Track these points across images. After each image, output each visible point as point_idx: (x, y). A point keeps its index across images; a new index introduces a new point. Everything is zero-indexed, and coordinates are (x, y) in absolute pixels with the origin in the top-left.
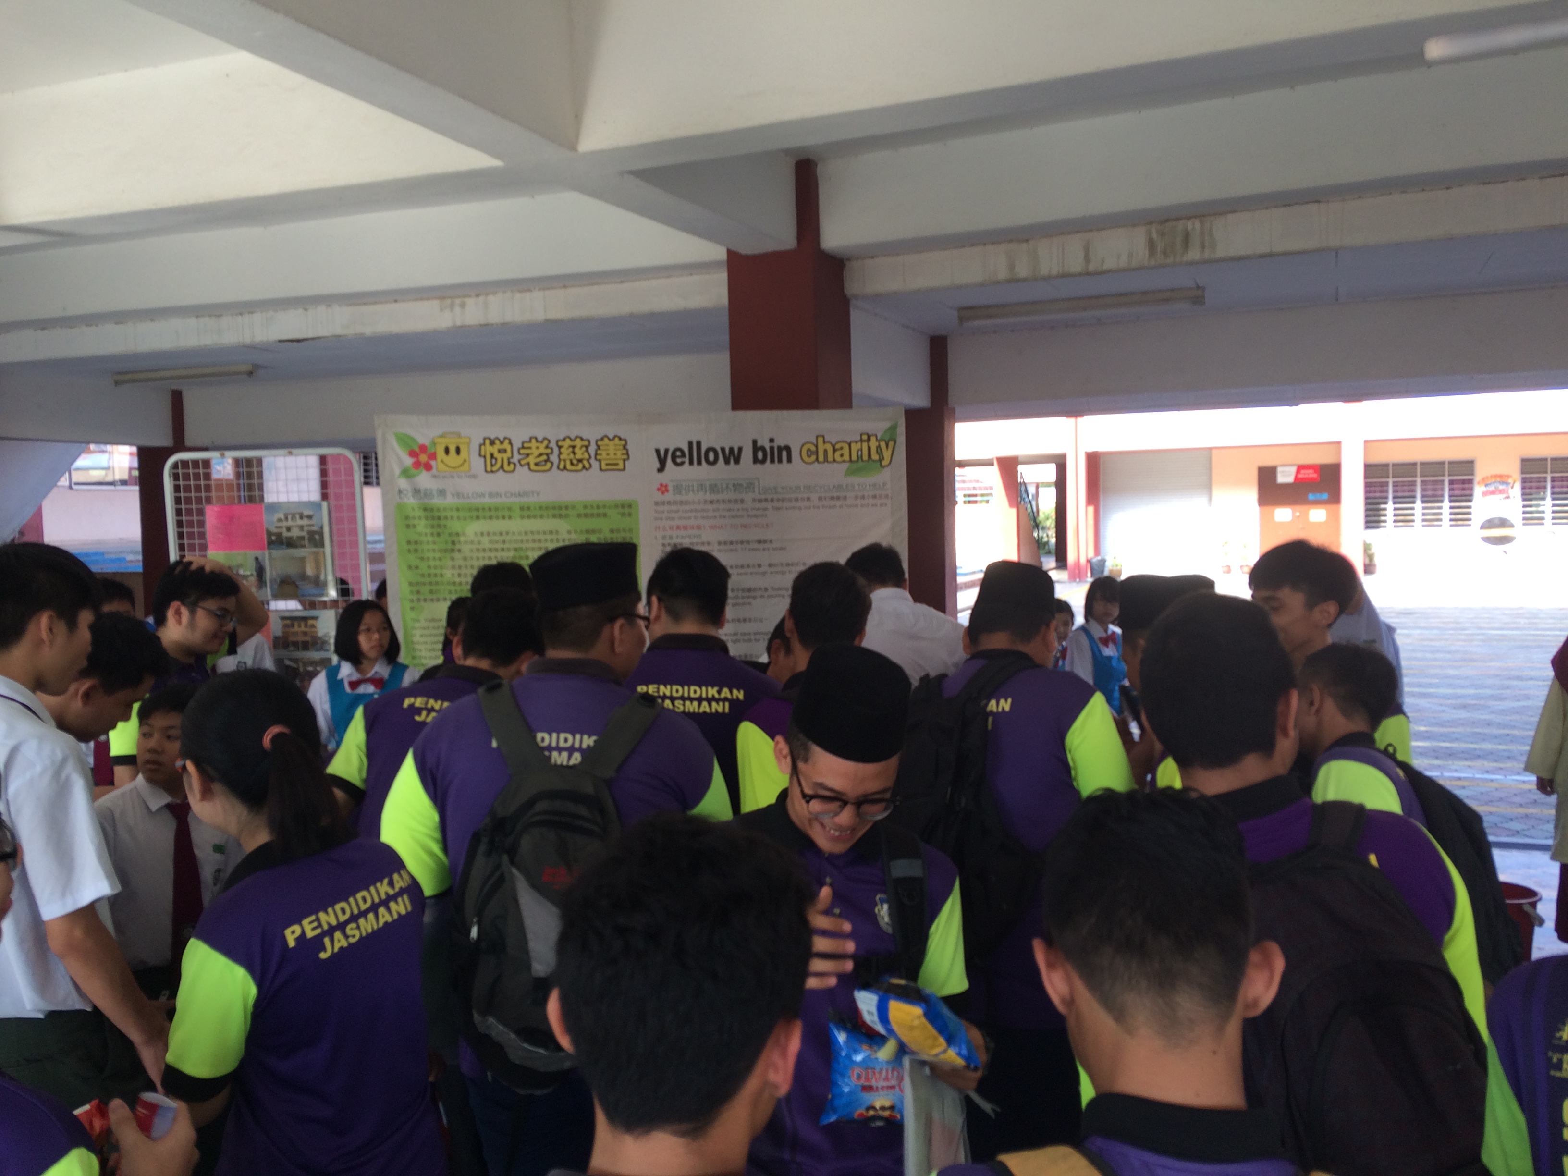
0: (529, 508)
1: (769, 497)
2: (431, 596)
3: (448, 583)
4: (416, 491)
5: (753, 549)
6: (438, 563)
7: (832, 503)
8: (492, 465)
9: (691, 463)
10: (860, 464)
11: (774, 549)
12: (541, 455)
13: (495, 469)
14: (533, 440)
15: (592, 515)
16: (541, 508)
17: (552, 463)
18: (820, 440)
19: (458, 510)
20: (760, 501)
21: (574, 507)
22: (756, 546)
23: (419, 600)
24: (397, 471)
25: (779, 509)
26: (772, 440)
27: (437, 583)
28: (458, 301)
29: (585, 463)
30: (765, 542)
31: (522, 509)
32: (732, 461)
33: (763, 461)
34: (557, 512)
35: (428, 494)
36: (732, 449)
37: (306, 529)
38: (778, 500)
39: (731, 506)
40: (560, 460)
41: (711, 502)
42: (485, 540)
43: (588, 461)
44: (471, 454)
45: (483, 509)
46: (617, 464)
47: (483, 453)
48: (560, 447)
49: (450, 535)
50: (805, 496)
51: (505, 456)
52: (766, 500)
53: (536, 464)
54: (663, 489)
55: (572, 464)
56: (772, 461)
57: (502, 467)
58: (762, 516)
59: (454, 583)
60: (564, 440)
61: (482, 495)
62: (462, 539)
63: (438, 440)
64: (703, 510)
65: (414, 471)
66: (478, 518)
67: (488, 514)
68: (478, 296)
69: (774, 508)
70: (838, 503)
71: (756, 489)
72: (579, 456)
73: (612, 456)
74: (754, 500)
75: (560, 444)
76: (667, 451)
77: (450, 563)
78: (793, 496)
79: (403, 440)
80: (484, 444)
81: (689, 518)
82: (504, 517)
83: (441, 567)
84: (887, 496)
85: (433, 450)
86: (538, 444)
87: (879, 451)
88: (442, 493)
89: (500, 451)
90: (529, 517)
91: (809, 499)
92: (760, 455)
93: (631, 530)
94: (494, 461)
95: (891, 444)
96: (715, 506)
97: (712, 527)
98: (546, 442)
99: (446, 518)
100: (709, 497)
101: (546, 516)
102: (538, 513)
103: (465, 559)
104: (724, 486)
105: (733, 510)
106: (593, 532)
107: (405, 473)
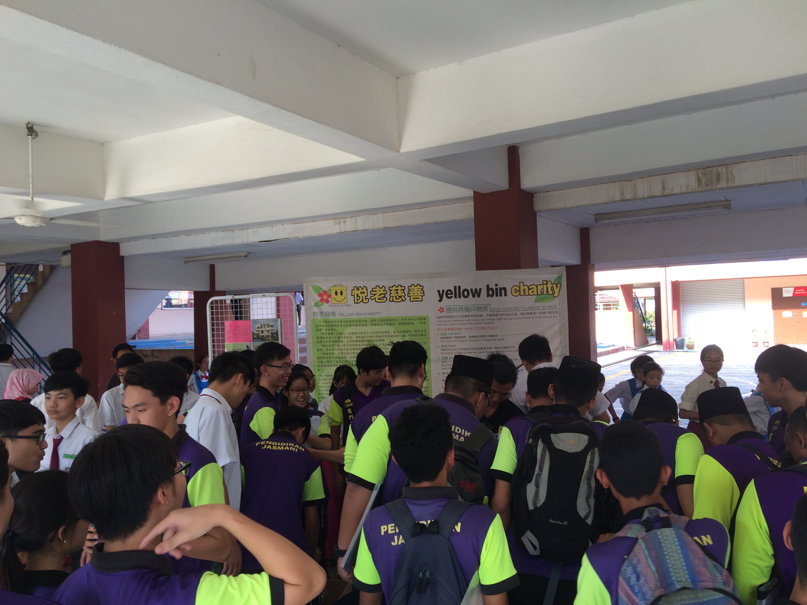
0: (375, 321)
1: (495, 313)
2: (328, 364)
3: (336, 358)
4: (322, 313)
5: (487, 340)
6: (331, 348)
7: (528, 316)
8: (358, 300)
9: (456, 297)
10: (543, 296)
11: (497, 340)
12: (381, 294)
13: (359, 302)
14: (378, 287)
15: (406, 323)
16: (381, 320)
17: (387, 298)
18: (522, 284)
19: (341, 322)
20: (490, 315)
21: (397, 320)
22: (489, 338)
23: (322, 366)
24: (313, 304)
25: (500, 319)
26: (496, 285)
27: (331, 358)
28: (342, 220)
29: (403, 297)
30: (493, 336)
31: (372, 321)
32: (476, 296)
33: (492, 296)
34: (389, 322)
35: (327, 314)
36: (476, 290)
37: (270, 332)
38: (500, 315)
39: (476, 318)
40: (390, 296)
41: (466, 316)
42: (354, 336)
43: (404, 297)
44: (348, 294)
45: (353, 321)
46: (419, 298)
47: (353, 294)
48: (391, 290)
49: (337, 333)
50: (514, 312)
51: (364, 295)
52: (494, 315)
53: (379, 299)
54: (441, 310)
55: (396, 299)
56: (497, 296)
57: (362, 300)
58: (492, 323)
59: (339, 357)
60: (392, 287)
61: (352, 314)
62: (343, 336)
63: (331, 288)
64: (461, 320)
65: (321, 303)
66: (350, 325)
67: (355, 323)
68: (352, 217)
69: (498, 319)
70: (532, 316)
71: (489, 310)
72: (399, 295)
73: (416, 294)
74: (487, 315)
75: (390, 289)
76: (443, 291)
77: (337, 348)
78: (507, 313)
79: (316, 288)
80: (354, 290)
81: (455, 324)
82: (363, 325)
83: (333, 350)
84: (557, 312)
85: (330, 293)
86: (380, 289)
87: (553, 290)
88: (333, 313)
89: (361, 293)
90: (375, 325)
91: (516, 314)
92: (491, 292)
93: (425, 331)
94: (358, 298)
95: (559, 285)
96: (467, 318)
97: (466, 329)
98: (384, 288)
99: (335, 326)
100: (465, 314)
101: (383, 324)
102: (380, 323)
103: (344, 345)
104: (472, 308)
105: (477, 320)
106: (407, 332)
107: (316, 304)
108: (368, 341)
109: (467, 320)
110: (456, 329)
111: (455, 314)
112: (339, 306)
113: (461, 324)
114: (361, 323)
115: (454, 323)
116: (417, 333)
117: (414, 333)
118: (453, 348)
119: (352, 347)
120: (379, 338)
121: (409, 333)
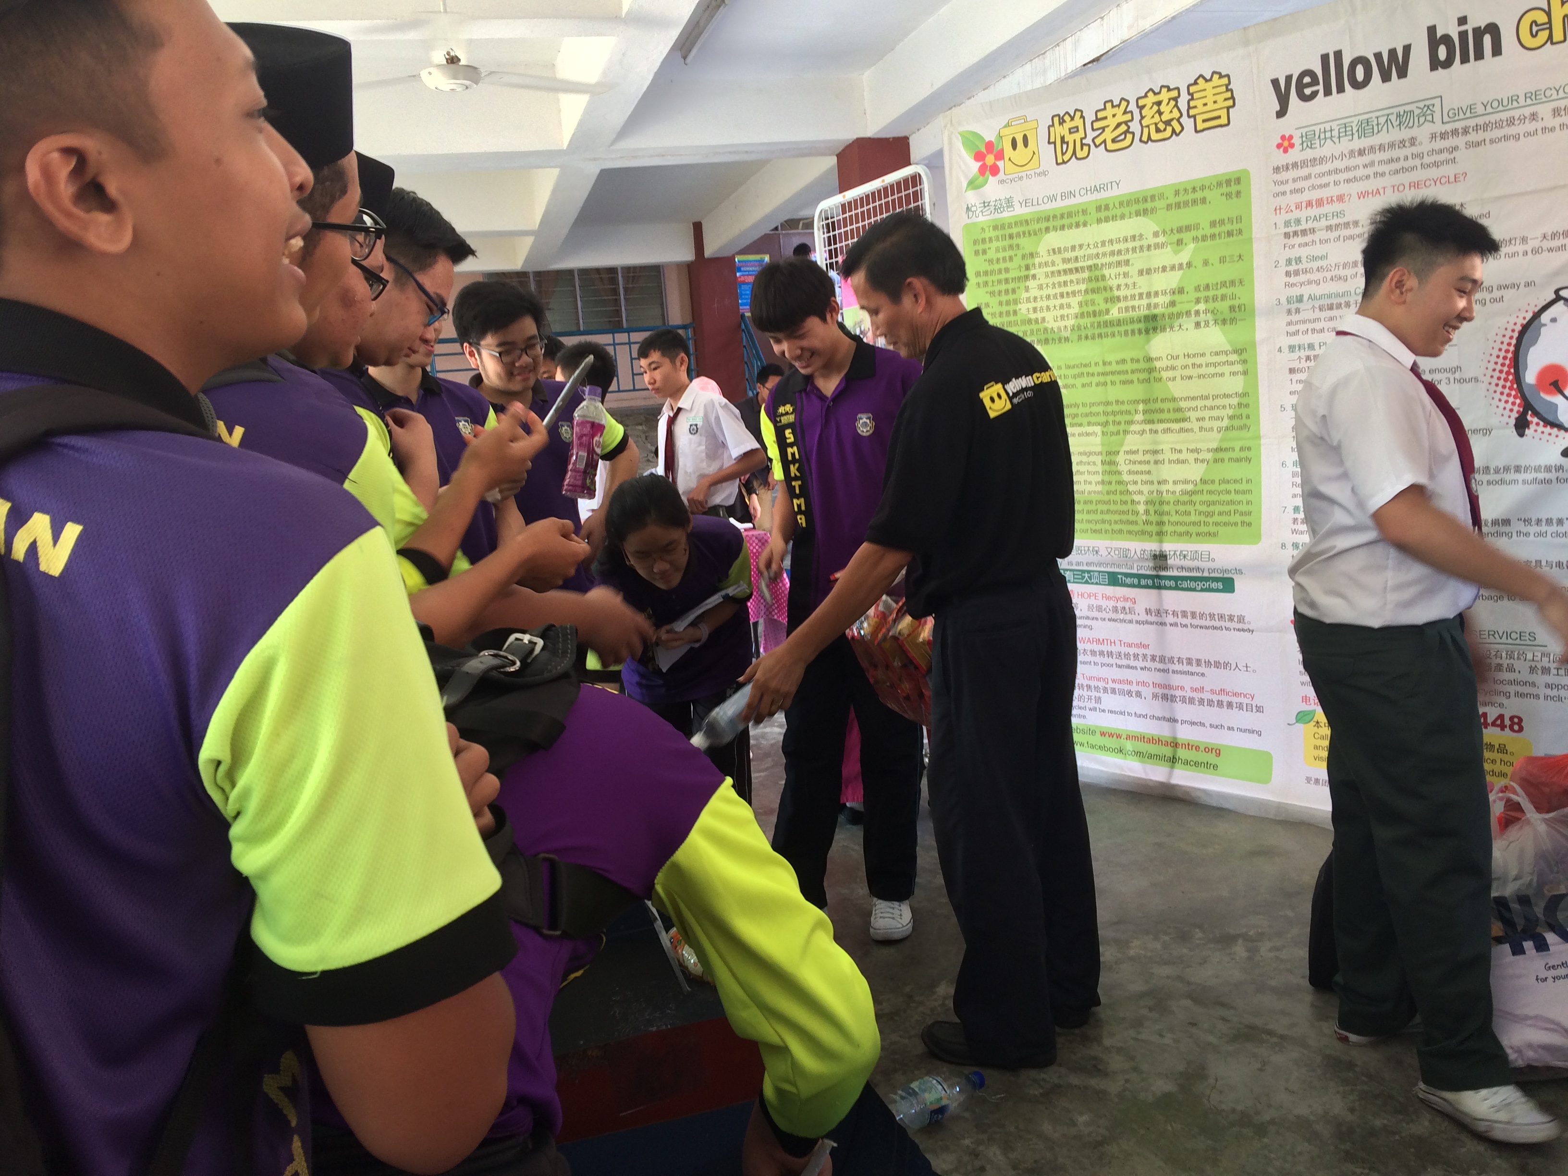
0: (1107, 208)
1: (1459, 125)
4: (986, 204)
6: (1011, 297)
8: (1063, 154)
9: (1328, 92)
12: (1118, 125)
13: (1066, 158)
14: (1109, 105)
15: (1186, 204)
16: (1121, 204)
17: (1133, 134)
19: (1027, 222)
20: (1444, 136)
24: (965, 185)
25: (1478, 144)
26: (1462, 21)
29: (1175, 124)
31: (1099, 209)
32: (1394, 74)
33: (1447, 64)
34: (1141, 206)
35: (997, 207)
36: (1393, 52)
38: (1476, 128)
39: (1394, 153)
40: (1142, 127)
42: (1057, 258)
43: (1178, 120)
44: (1039, 140)
46: (1219, 117)
47: (1052, 140)
48: (1141, 108)
49: (1023, 256)
50: (1527, 111)
51: (1078, 136)
52: (1456, 132)
53: (1114, 141)
54: (1286, 144)
55: (1158, 130)
56: (1465, 59)
57: (1074, 152)
58: (1448, 162)
59: (1030, 321)
60: (1146, 96)
61: (1053, 198)
62: (1037, 261)
63: (1005, 132)
64: (1348, 169)
65: (981, 179)
66: (1047, 230)
67: (1059, 223)
71: (1438, 117)
72: (1165, 117)
73: (1211, 106)
74: (1433, 136)
75: (1141, 103)
76: (1289, 78)
77: (1025, 295)
78: (1503, 116)
79: (969, 139)
80: (1053, 125)
81: (1326, 185)
82: (1078, 225)
83: (1016, 302)
86: (1116, 110)
88: (1009, 202)
89: (1070, 131)
90: (1107, 220)
91: (1534, 116)
92: (1442, 53)
96: (1366, 159)
98: (1124, 104)
99: (1018, 235)
100: (1358, 144)
101: (1128, 215)
102: (1118, 212)
103: (1041, 287)
104: (1382, 120)
105: (1398, 160)
106: (1188, 228)
107: (973, 184)
108: (1090, 268)
109: (1365, 166)
110: (1331, 201)
111: (1328, 149)
112: (1021, 178)
113: (1348, 181)
114: (1074, 220)
115: (1325, 180)
116: (1216, 230)
117: (1209, 231)
118: (1320, 263)
119: (1058, 290)
120: (1116, 258)
121: (1194, 233)
